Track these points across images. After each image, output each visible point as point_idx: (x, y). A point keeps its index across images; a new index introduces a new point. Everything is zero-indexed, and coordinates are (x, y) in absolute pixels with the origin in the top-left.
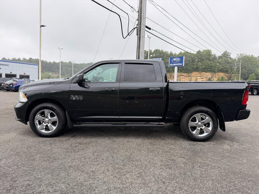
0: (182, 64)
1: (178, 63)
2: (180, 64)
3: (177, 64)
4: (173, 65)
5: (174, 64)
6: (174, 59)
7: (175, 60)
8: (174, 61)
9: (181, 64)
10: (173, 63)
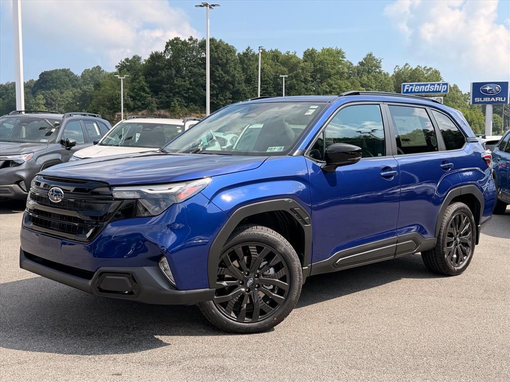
0: (505, 100)
1: (495, 97)
2: (500, 99)
3: (493, 99)
4: (482, 100)
5: (486, 99)
6: (486, 87)
7: (490, 90)
8: (485, 91)
9: (503, 99)
10: (483, 97)
